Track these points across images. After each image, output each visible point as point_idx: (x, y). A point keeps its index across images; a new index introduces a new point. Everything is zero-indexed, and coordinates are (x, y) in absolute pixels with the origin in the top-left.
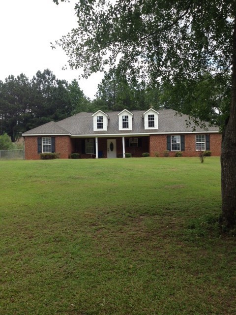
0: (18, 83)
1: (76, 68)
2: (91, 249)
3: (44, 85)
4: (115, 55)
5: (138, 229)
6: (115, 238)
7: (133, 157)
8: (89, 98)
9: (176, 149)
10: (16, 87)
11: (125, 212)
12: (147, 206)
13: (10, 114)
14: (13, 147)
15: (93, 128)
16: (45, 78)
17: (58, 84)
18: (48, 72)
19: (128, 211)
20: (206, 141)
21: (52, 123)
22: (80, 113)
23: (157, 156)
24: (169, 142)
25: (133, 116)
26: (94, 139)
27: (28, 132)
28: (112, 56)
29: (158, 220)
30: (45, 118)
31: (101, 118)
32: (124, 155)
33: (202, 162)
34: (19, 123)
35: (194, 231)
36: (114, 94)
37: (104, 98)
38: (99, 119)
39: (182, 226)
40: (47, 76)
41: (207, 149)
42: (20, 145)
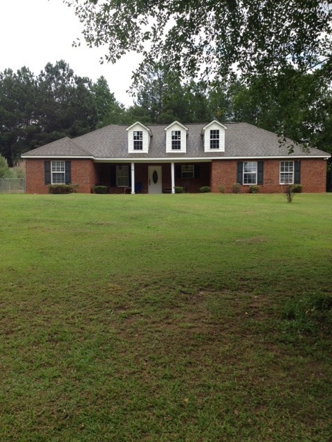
0: (18, 81)
1: (96, 44)
2: (115, 359)
3: (57, 84)
4: (162, 24)
5: (195, 316)
6: (156, 335)
7: (186, 192)
8: (122, 106)
9: (250, 182)
10: (16, 86)
11: (174, 283)
12: (210, 274)
13: (7, 126)
14: (10, 174)
15: (127, 149)
16: (58, 73)
17: (77, 83)
18: (62, 65)
19: (180, 283)
20: (295, 171)
21: (67, 139)
22: (109, 127)
23: (222, 192)
24: (240, 171)
25: (187, 131)
26: (128, 165)
27: (30, 152)
28: (157, 26)
29: (229, 299)
30: (58, 133)
31: (140, 134)
32: (173, 190)
33: (290, 200)
34: (20, 139)
35: (294, 323)
36: (160, 100)
37: (145, 104)
38: (136, 135)
39: (271, 313)
40: (61, 71)
41: (296, 182)
42: (21, 172)
